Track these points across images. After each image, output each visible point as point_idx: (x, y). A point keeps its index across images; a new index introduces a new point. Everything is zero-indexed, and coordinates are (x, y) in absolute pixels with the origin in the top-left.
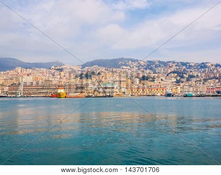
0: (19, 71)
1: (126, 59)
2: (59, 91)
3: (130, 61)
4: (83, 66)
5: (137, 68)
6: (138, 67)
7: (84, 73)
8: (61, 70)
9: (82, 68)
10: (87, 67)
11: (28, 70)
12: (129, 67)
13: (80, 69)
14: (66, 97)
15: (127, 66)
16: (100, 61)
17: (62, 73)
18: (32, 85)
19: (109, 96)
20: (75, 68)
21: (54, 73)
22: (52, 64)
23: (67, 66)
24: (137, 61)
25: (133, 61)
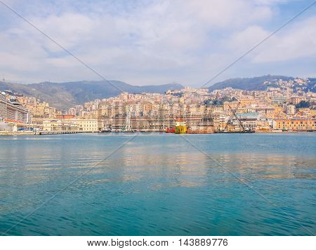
0: (126, 97)
1: (274, 77)
2: (178, 124)
3: (281, 80)
4: (211, 89)
5: (292, 90)
6: (294, 88)
7: (212, 99)
8: (180, 95)
9: (209, 92)
10: (216, 91)
11: (136, 96)
12: (279, 89)
13: (206, 93)
14: (187, 132)
15: (276, 86)
16: (235, 81)
17: (182, 100)
18: (142, 115)
19: (249, 132)
20: (200, 92)
21: (171, 99)
22: (168, 86)
23: (188, 90)
24: (292, 79)
25: (285, 79)
